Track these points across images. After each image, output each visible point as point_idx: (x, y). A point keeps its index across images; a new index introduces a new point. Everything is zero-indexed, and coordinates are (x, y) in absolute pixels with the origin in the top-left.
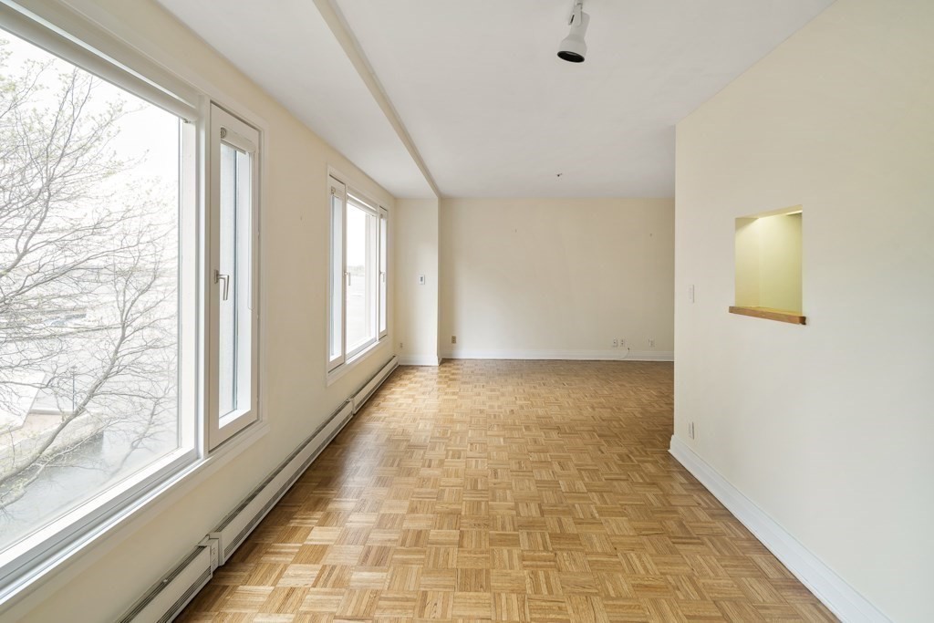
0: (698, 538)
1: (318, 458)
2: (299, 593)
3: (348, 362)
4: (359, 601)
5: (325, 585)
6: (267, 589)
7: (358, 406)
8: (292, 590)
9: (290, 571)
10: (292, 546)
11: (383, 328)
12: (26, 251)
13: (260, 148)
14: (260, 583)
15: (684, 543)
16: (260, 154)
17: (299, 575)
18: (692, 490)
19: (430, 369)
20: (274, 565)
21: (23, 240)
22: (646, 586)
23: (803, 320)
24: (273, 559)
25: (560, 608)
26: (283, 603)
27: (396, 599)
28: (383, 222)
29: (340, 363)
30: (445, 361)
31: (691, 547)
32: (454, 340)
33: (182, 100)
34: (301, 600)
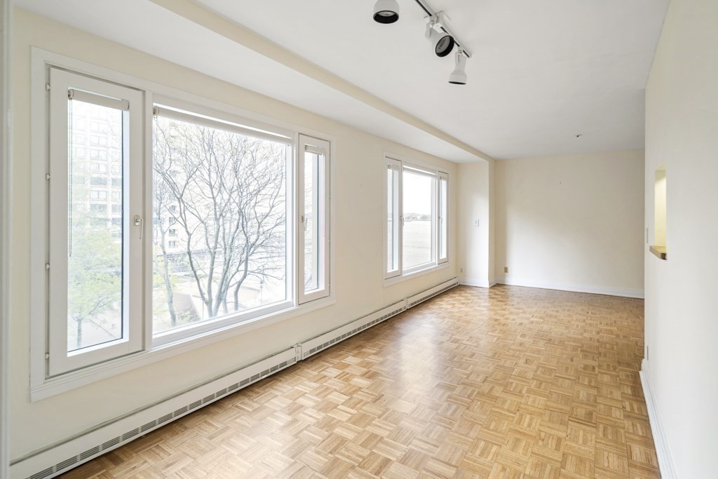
0: (595, 424)
1: (373, 327)
2: (327, 378)
3: (404, 275)
4: (350, 389)
5: (339, 379)
6: (316, 373)
7: (412, 304)
8: (325, 376)
9: (328, 370)
10: (336, 361)
11: (444, 256)
12: (273, 206)
13: (330, 151)
14: (314, 370)
15: (578, 423)
16: (330, 154)
17: (332, 372)
18: (633, 400)
19: (481, 289)
20: (324, 366)
21: (272, 201)
22: (519, 432)
23: (664, 256)
24: (324, 363)
25: (451, 423)
26: (318, 380)
27: (367, 393)
28: (444, 183)
29: (398, 275)
30: (498, 285)
31: (582, 426)
32: (506, 270)
33: (285, 137)
34: (326, 381)
